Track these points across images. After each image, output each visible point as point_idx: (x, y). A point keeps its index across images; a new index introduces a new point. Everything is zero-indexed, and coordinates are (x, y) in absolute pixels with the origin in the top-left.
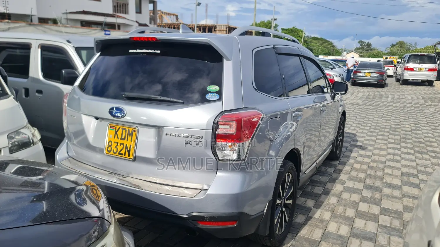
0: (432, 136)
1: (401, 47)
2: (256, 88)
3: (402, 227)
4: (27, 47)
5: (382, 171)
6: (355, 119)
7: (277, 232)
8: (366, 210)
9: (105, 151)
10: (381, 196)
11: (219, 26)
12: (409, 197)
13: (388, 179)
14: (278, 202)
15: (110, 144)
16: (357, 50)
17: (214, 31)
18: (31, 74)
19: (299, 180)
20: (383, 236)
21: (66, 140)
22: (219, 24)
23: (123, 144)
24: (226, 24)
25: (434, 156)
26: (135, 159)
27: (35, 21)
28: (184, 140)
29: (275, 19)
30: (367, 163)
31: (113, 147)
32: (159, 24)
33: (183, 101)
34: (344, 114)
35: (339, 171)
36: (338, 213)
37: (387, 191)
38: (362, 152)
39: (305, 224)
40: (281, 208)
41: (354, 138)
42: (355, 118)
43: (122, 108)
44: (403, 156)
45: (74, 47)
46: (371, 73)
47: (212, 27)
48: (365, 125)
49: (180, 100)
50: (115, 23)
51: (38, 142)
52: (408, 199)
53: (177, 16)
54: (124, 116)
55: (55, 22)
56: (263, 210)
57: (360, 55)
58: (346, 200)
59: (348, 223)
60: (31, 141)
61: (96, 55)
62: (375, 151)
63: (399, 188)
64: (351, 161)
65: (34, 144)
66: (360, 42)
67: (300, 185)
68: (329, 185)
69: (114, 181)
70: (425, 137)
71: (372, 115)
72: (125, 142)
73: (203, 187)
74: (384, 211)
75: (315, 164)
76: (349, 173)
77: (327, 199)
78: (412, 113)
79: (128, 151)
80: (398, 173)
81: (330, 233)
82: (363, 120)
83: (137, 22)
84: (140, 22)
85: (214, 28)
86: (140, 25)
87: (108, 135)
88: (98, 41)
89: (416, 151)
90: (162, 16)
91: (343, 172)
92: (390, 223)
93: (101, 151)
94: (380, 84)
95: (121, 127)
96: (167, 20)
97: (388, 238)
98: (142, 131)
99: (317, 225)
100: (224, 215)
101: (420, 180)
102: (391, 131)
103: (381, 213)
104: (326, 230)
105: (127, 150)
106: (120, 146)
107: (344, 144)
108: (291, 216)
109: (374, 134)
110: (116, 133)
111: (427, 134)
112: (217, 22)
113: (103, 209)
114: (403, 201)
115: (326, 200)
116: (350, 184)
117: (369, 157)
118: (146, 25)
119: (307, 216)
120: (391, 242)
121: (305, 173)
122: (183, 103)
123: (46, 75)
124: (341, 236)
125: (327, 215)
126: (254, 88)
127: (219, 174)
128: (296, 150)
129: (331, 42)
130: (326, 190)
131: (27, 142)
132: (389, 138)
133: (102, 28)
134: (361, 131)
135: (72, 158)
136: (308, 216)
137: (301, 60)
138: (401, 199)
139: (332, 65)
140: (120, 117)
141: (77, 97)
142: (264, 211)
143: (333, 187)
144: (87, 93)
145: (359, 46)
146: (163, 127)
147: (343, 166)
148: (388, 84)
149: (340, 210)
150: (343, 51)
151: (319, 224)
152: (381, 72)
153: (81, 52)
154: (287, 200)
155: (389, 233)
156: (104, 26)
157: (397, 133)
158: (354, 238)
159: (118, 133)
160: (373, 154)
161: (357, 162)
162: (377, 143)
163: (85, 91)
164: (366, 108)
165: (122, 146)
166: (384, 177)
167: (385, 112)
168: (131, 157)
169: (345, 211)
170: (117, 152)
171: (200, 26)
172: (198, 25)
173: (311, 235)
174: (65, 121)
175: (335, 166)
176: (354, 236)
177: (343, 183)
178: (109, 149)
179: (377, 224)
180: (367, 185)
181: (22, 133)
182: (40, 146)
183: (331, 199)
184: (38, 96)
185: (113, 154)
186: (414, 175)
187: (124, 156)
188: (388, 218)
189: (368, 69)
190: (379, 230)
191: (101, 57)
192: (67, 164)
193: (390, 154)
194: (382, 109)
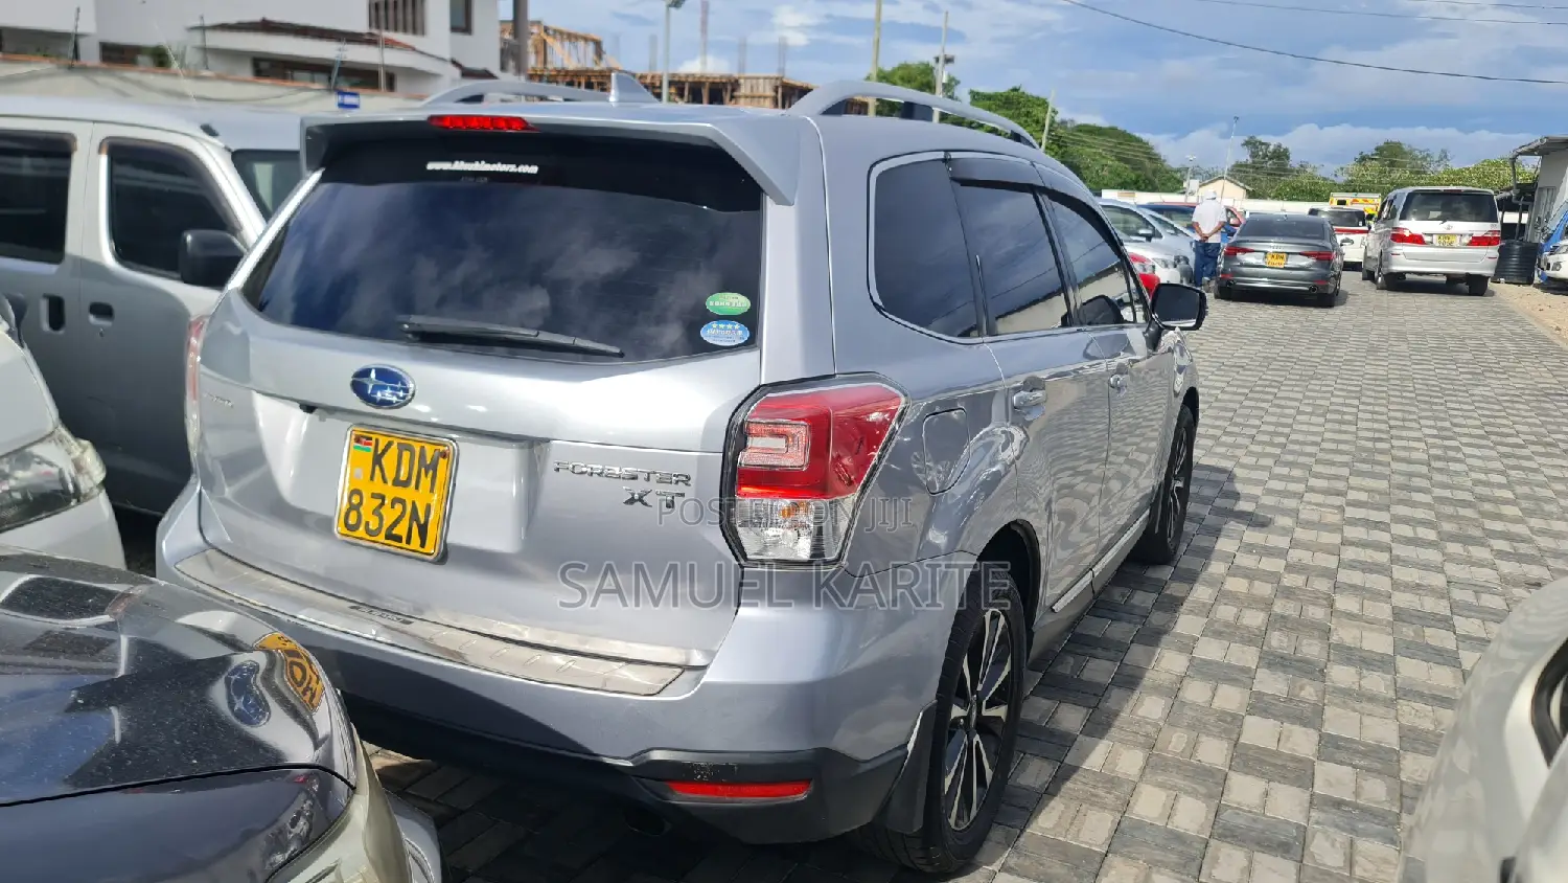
0: (1502, 480)
1: (1391, 164)
2: (878, 301)
3: (1398, 804)
4: (58, 149)
5: (1325, 603)
6: (1231, 419)
7: (952, 821)
8: (1269, 744)
9: (339, 528)
10: (1320, 694)
11: (749, 81)
12: (1420, 696)
13: (1345, 634)
14: (957, 712)
15: (356, 500)
16: (1238, 171)
17: (732, 97)
18: (74, 244)
19: (1030, 634)
20: (1328, 837)
21: (195, 486)
22: (748, 74)
23: (403, 502)
24: (776, 75)
25: (1510, 553)
26: (443, 557)
27: (90, 55)
28: (625, 489)
29: (950, 56)
30: (1274, 578)
31: (366, 511)
32: (534, 69)
33: (618, 346)
34: (1191, 398)
35: (1174, 605)
36: (1168, 751)
37: (1342, 675)
38: (1253, 536)
39: (1051, 790)
40: (967, 733)
41: (1227, 487)
42: (1230, 415)
43: (401, 373)
44: (1400, 550)
45: (226, 149)
46: (1288, 253)
47: (725, 84)
48: (1266, 438)
49: (608, 344)
50: (376, 65)
51: (96, 491)
52: (1418, 706)
53: (598, 44)
54: (404, 402)
55: (161, 58)
56: (902, 743)
57: (1248, 190)
58: (1194, 706)
59: (1205, 791)
60: (71, 487)
61: (308, 178)
62: (1301, 534)
63: (1384, 663)
64: (1217, 568)
65: (81, 498)
66: (1251, 143)
67: (1034, 653)
68: (1136, 653)
69: (369, 634)
70: (1477, 482)
71: (1289, 403)
72: (408, 494)
73: (688, 660)
74: (1332, 748)
75: (1088, 578)
76: (1207, 610)
77: (1131, 703)
78: (1431, 397)
79: (419, 526)
80: (1384, 612)
81: (1140, 825)
82: (1257, 422)
83: (455, 63)
84: (469, 64)
85: (729, 88)
86: (468, 73)
87: (347, 470)
88: (316, 130)
89: (1446, 533)
90: (545, 42)
91: (1186, 605)
92: (1353, 790)
93: (323, 525)
94: (1319, 295)
95: (395, 441)
96: (564, 57)
97: (1347, 845)
98: (471, 453)
99: (1095, 796)
100: (762, 760)
101: (1459, 638)
102: (1357, 461)
103: (1322, 755)
104: (1125, 812)
105: (415, 523)
106: (393, 507)
107: (1192, 507)
108: (1002, 766)
109: (1296, 473)
110: (377, 460)
111: (1485, 473)
112: (742, 68)
113: (329, 738)
114: (1400, 712)
115: (1128, 708)
116: (1210, 650)
117: (1281, 553)
118: (486, 75)
119: (1058, 764)
120: (1358, 858)
121: (1053, 610)
122: (621, 355)
123: (127, 251)
124: (1179, 838)
125: (1130, 762)
126: (875, 304)
127: (744, 612)
128: (1021, 526)
129: (1148, 143)
130: (1126, 671)
131: (56, 491)
132: (1350, 488)
133: (330, 84)
134: (1251, 460)
135: (217, 549)
136: (1063, 762)
137: (1042, 203)
138: (1391, 703)
139: (1148, 223)
140: (391, 403)
141: (236, 331)
142: (906, 745)
143: (1150, 661)
144: (276, 318)
145: (1245, 157)
146: (547, 441)
147: (1186, 586)
148: (1346, 294)
149: (1176, 742)
150: (1189, 175)
151: (1101, 793)
152: (1323, 251)
153: (251, 169)
154: (989, 706)
155: (1347, 827)
156: (339, 75)
157: (1378, 469)
158: (1225, 844)
159: (384, 461)
160: (1294, 544)
161: (1234, 571)
162: (1309, 503)
163: (267, 308)
164: (1270, 377)
165: (398, 507)
166: (1333, 627)
167: (1336, 393)
168: (429, 548)
169: (1194, 746)
170: (379, 530)
171: (679, 82)
172: (674, 75)
173: (1074, 829)
174: (195, 417)
175: (1159, 586)
176: (1226, 837)
177: (1188, 646)
178: (352, 521)
179: (1306, 796)
180: (1272, 654)
181: (37, 460)
182: (101, 508)
183: (1145, 703)
184: (98, 327)
185: (368, 537)
186: (1440, 621)
187: (404, 544)
188: (1345, 773)
189: (1276, 239)
190: (1314, 814)
191: (326, 186)
192: (198, 572)
193: (1352, 544)
194: (1324, 382)
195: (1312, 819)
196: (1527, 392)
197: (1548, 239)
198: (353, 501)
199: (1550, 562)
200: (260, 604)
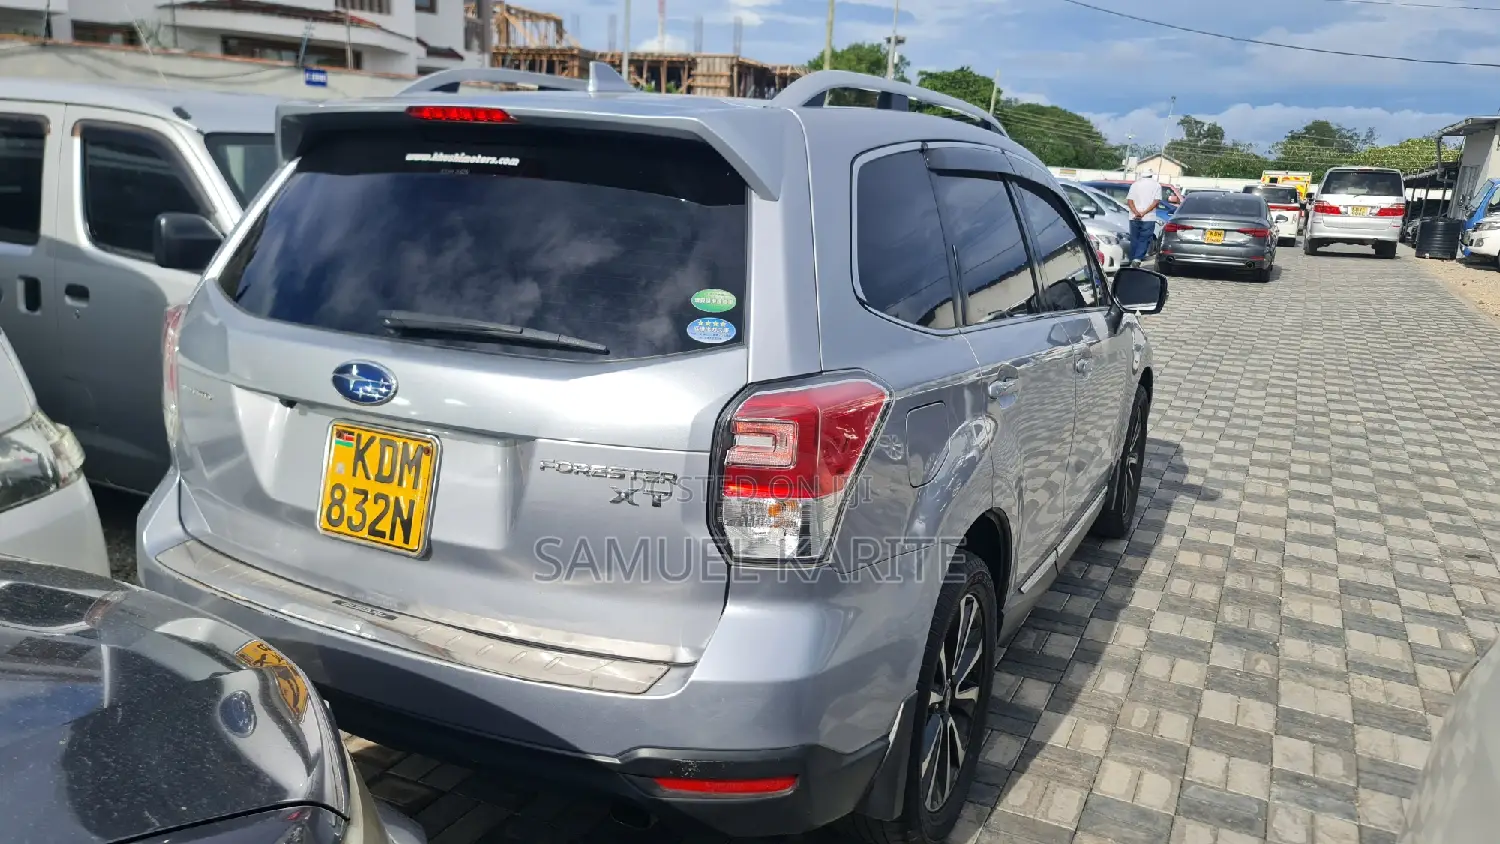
0: (1437, 452)
1: (1321, 143)
2: (862, 296)
3: (1355, 778)
4: (31, 131)
5: (1274, 576)
6: (1175, 393)
7: (928, 803)
8: (1227, 718)
9: (321, 522)
10: (1275, 668)
11: (705, 60)
12: (1371, 670)
13: (1295, 608)
14: (935, 698)
15: (338, 495)
16: (1174, 149)
17: (689, 76)
18: (47, 228)
19: (1001, 616)
20: (1289, 813)
21: (173, 478)
22: (704, 53)
23: (386, 498)
24: (731, 53)
25: (1449, 525)
26: (428, 552)
27: (63, 33)
28: (607, 489)
29: (901, 37)
30: (1223, 551)
31: (349, 507)
32: (497, 48)
33: (603, 344)
34: (1147, 378)
35: (1129, 579)
36: (1130, 726)
37: (1294, 648)
38: (1203, 510)
39: (1020, 766)
40: (942, 717)
41: (1175, 461)
42: (1175, 389)
43: (383, 369)
44: (1343, 523)
45: (199, 132)
46: (1226, 230)
47: (683, 62)
48: (1210, 412)
49: (593, 341)
50: (343, 43)
51: (75, 476)
52: (1366, 677)
53: (559, 24)
54: (386, 398)
55: (130, 36)
56: (884, 734)
57: (1183, 167)
58: (1156, 682)
59: (1168, 767)
60: (50, 473)
61: (284, 167)
62: (1248, 507)
63: (1334, 637)
64: (1169, 541)
65: (61, 484)
66: (1186, 122)
67: (1004, 632)
68: (1096, 627)
69: (353, 630)
70: (1413, 455)
71: (1230, 377)
72: (390, 490)
73: (674, 657)
74: (1289, 722)
75: (1051, 559)
76: (1162, 584)
77: (1093, 678)
78: (1365, 370)
79: (402, 522)
80: (1329, 584)
81: (1107, 803)
82: (1201, 396)
83: (420, 41)
84: (433, 43)
85: (687, 66)
86: (433, 52)
87: (332, 456)
88: (291, 119)
89: (1387, 505)
90: (507, 20)
91: (1141, 579)
92: (1311, 764)
93: (304, 519)
94: (1254, 271)
95: (378, 437)
96: (527, 36)
97: (1308, 820)
98: (454, 450)
99: (1062, 772)
100: (747, 757)
101: (1405, 611)
102: (1300, 434)
103: (1279, 730)
104: (1091, 789)
105: (398, 520)
106: (376, 502)
107: (1145, 482)
108: (975, 746)
109: (1241, 446)
110: (360, 455)
111: (1421, 446)
112: (699, 48)
114: (1352, 686)
115: (1090, 682)
116: (1167, 624)
117: (1230, 527)
118: (451, 54)
119: (1026, 740)
120: (1319, 834)
121: (1022, 593)
122: (607, 352)
123: (101, 233)
124: (1145, 815)
125: (1094, 738)
126: (857, 298)
127: (733, 609)
128: (995, 514)
129: (1089, 122)
130: (1087, 645)
131: (36, 477)
132: (1293, 461)
133: (297, 62)
134: (1197, 434)
135: (200, 542)
136: (1029, 739)
137: (1013, 191)
138: (1342, 677)
139: (1092, 201)
140: (373, 399)
141: (215, 322)
142: (887, 736)
143: (1109, 635)
144: (253, 309)
145: (1181, 135)
146: (533, 439)
147: (1141, 560)
148: (1280, 270)
149: (1138, 717)
150: (1128, 153)
151: (1068, 769)
152: (1259, 228)
153: (225, 152)
154: (961, 690)
155: (1307, 802)
156: (306, 53)
157: (1318, 442)
158: (1191, 821)
159: (367, 456)
160: (1242, 517)
161: (1187, 545)
162: (1255, 476)
163: (244, 298)
164: (1211, 352)
165: (382, 503)
166: (1283, 600)
167: (1274, 367)
168: (413, 543)
169: (1155, 722)
170: (363, 524)
171: (638, 61)
172: (633, 54)
173: (1042, 808)
174: (173, 407)
175: (1115, 561)
176: (1190, 812)
177: (1144, 620)
178: (334, 517)
179: (1266, 770)
180: (1226, 628)
181: (16, 446)
182: (80, 493)
183: (1106, 678)
184: (74, 308)
185: (349, 532)
186: (1385, 593)
187: (387, 540)
188: (1304, 747)
189: (1214, 217)
190: (1276, 790)
191: (303, 176)
192: (179, 565)
193: (1297, 516)
194: (1263, 357)
195: (1273, 795)
196: (1456, 365)
197: (1471, 216)
198: (336, 496)
199: (1487, 533)
200: (244, 598)
